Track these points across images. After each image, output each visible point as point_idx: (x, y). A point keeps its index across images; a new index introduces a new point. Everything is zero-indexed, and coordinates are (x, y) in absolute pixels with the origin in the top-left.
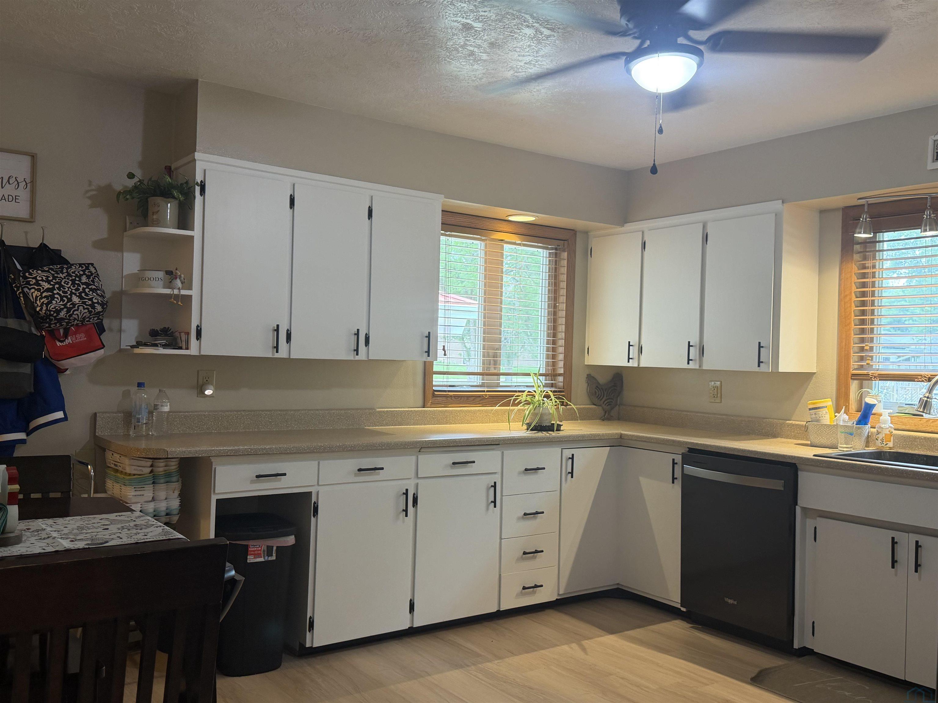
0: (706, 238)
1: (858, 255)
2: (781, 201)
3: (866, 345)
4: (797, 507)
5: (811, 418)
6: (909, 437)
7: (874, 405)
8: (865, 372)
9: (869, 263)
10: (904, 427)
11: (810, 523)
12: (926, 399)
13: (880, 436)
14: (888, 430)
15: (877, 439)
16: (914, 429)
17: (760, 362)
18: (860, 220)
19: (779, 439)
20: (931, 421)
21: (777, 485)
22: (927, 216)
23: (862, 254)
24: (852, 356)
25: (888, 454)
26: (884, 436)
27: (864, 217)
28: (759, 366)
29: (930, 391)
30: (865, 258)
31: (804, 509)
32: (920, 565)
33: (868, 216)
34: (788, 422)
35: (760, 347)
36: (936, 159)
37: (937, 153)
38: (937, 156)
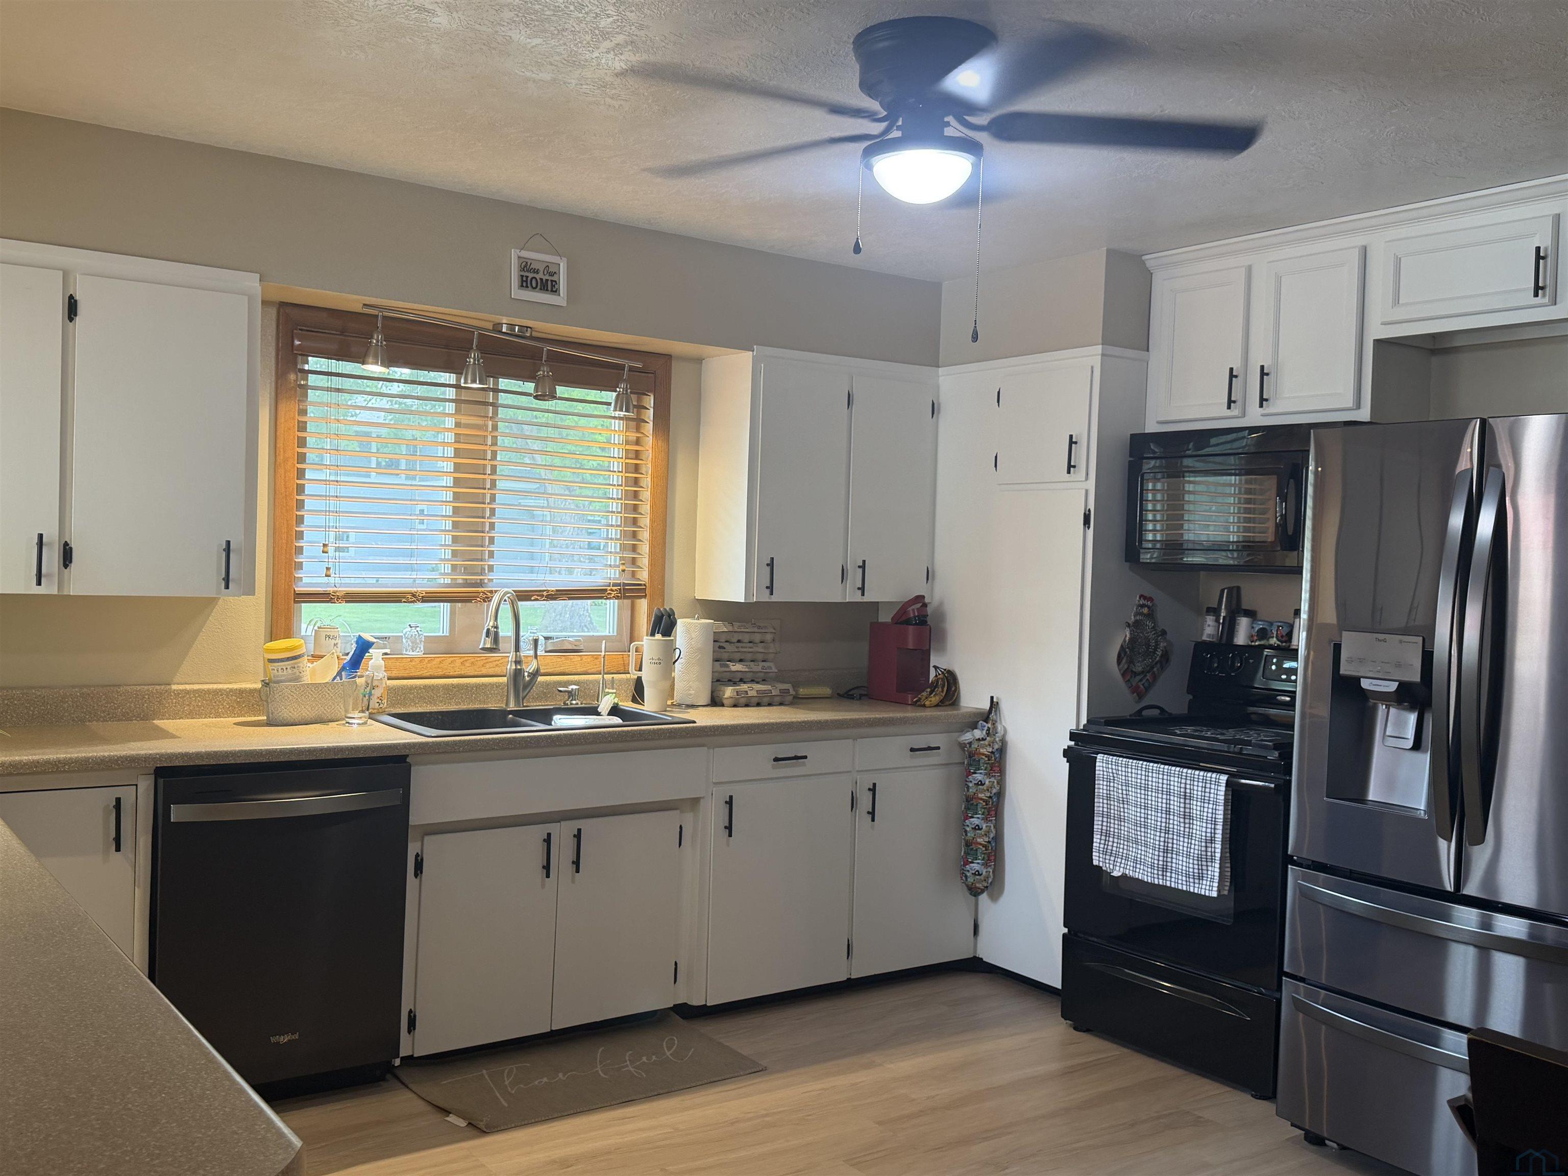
2: (259, 276)
4: (409, 828)
8: (319, 590)
11: (412, 850)
22: (475, 360)
27: (377, 339)
28: (223, 587)
32: (573, 862)
35: (229, 550)
36: (522, 286)
37: (522, 276)
38: (522, 281)
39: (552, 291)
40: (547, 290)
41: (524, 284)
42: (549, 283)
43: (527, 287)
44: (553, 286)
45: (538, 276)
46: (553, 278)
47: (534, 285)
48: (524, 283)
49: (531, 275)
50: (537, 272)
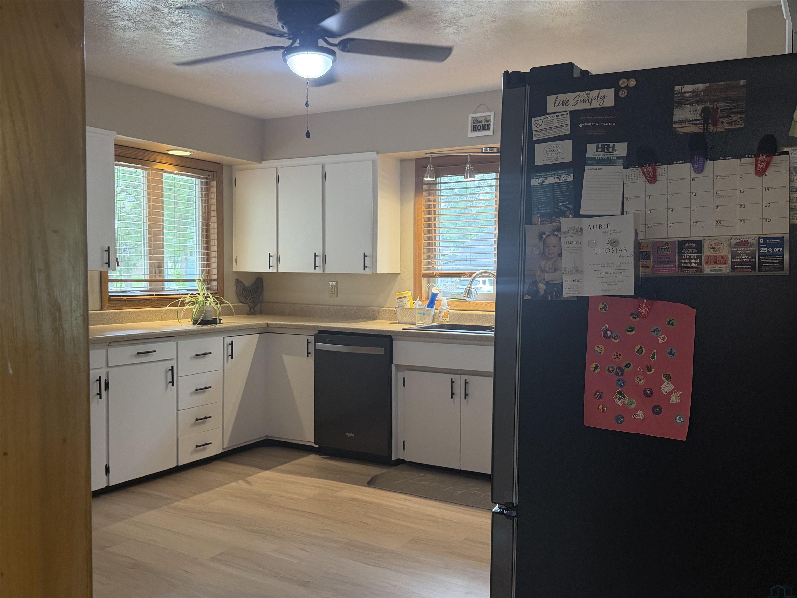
0: (324, 176)
1: (425, 192)
2: (376, 152)
3: (432, 254)
4: (393, 365)
5: (398, 305)
6: (459, 314)
7: (438, 294)
8: (431, 272)
9: (432, 198)
10: (455, 308)
11: (401, 375)
12: (468, 288)
13: (442, 315)
14: (446, 310)
15: (439, 317)
16: (462, 309)
17: (365, 267)
18: (427, 168)
19: (377, 321)
20: (471, 303)
21: (380, 351)
23: (428, 192)
24: (423, 262)
25: (446, 326)
26: (444, 314)
28: (364, 270)
29: (471, 283)
30: (429, 195)
31: (397, 366)
32: (467, 395)
33: (432, 166)
34: (383, 308)
35: (365, 256)
36: (474, 130)
37: (474, 126)
40: (485, 129)
44: (488, 127)
46: (488, 123)
47: (479, 128)
49: (477, 124)
50: (481, 122)
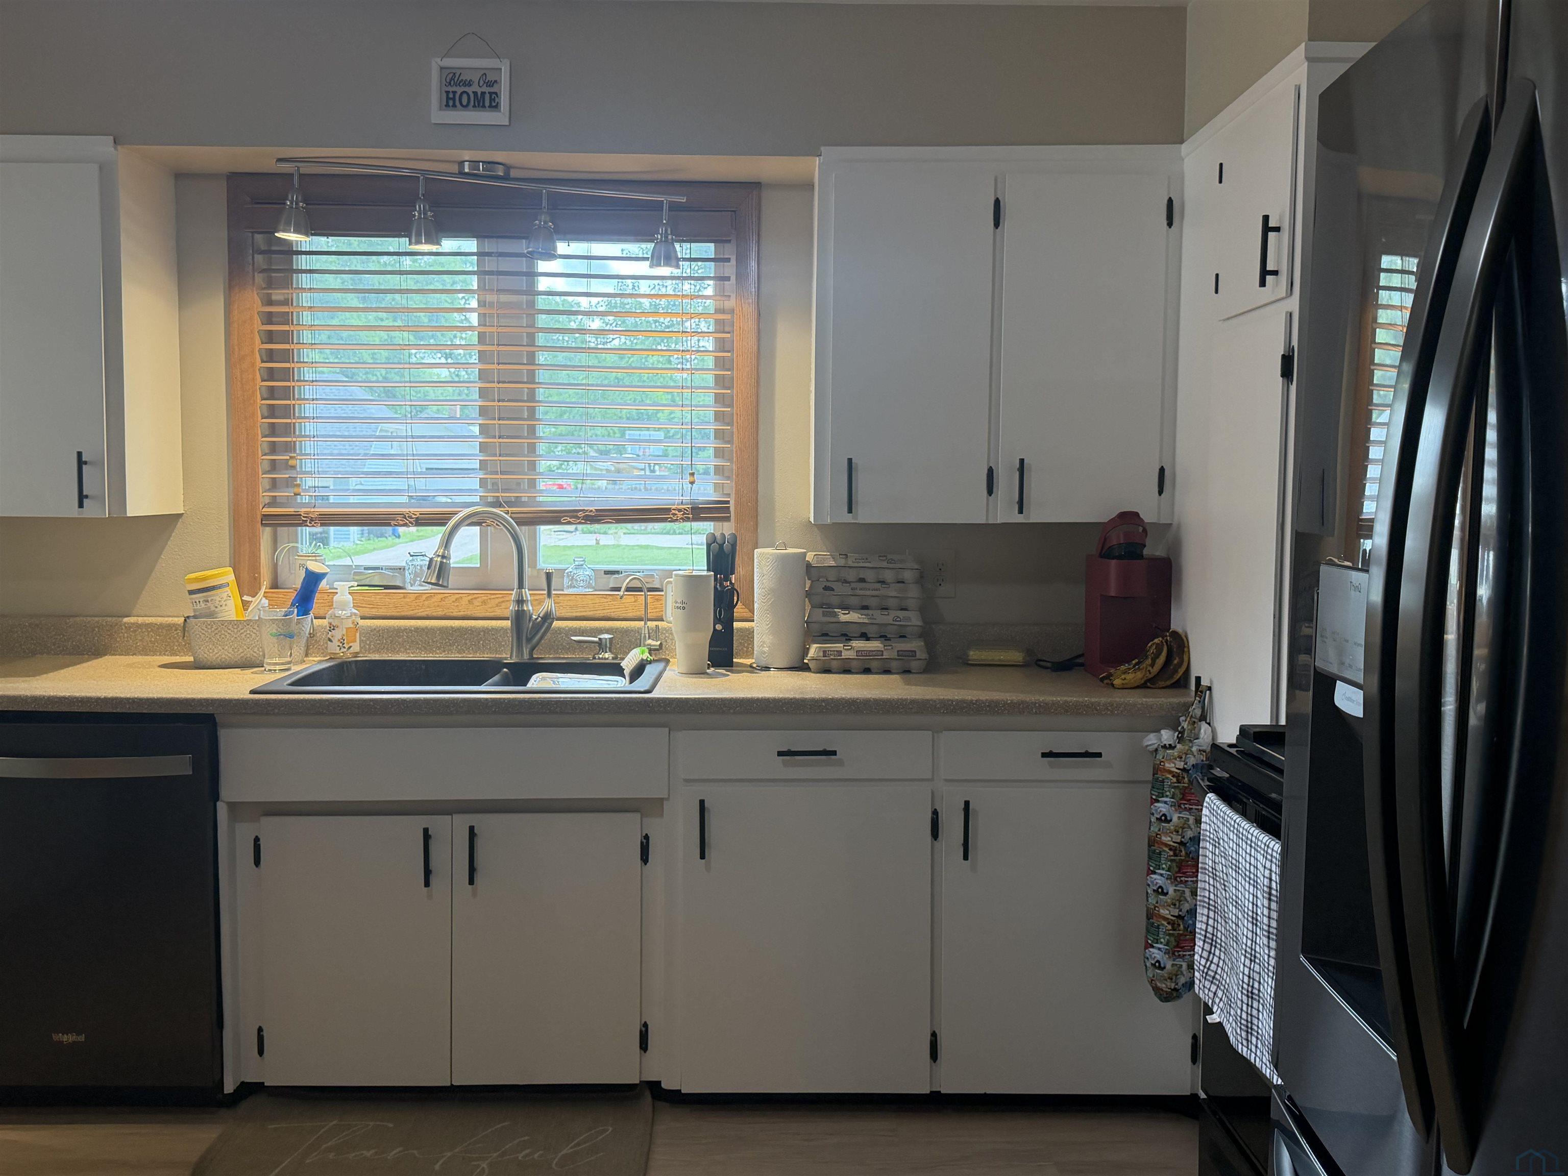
1: (261, 275)
2: (112, 138)
3: (291, 458)
4: (218, 804)
5: (195, 611)
6: (388, 630)
7: (323, 575)
8: (291, 510)
10: (374, 612)
11: (245, 832)
12: (439, 559)
13: (337, 634)
14: (350, 621)
15: (330, 640)
16: (396, 614)
17: (82, 498)
18: (285, 204)
19: (107, 660)
20: (424, 596)
22: (420, 214)
24: (261, 480)
25: (353, 666)
26: (344, 632)
27: (293, 200)
28: (81, 505)
29: (447, 542)
30: (270, 284)
31: (233, 807)
32: (477, 871)
33: (300, 198)
34: (126, 620)
35: (81, 463)
36: (447, 105)
37: (447, 92)
38: (448, 99)
39: (491, 106)
40: (484, 106)
41: (451, 103)
42: (487, 97)
43: (454, 106)
44: (491, 100)
45: (470, 90)
46: (492, 90)
47: (465, 102)
48: (450, 101)
49: (459, 90)
50: (470, 84)
